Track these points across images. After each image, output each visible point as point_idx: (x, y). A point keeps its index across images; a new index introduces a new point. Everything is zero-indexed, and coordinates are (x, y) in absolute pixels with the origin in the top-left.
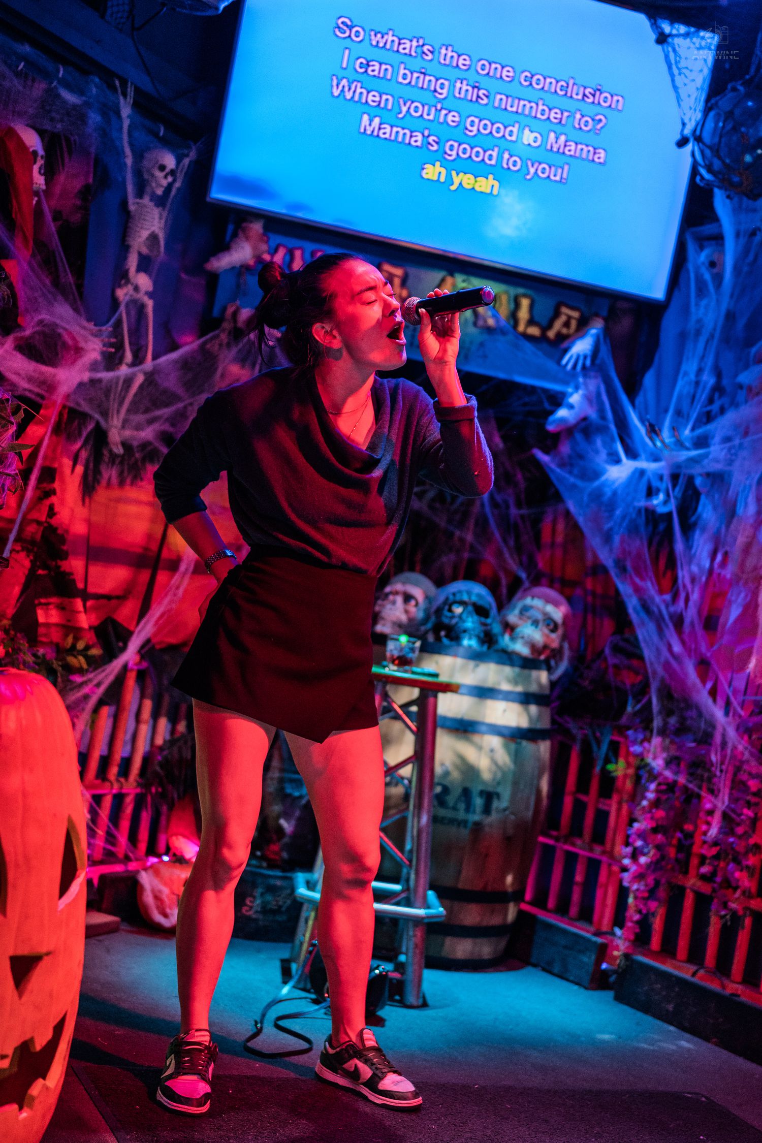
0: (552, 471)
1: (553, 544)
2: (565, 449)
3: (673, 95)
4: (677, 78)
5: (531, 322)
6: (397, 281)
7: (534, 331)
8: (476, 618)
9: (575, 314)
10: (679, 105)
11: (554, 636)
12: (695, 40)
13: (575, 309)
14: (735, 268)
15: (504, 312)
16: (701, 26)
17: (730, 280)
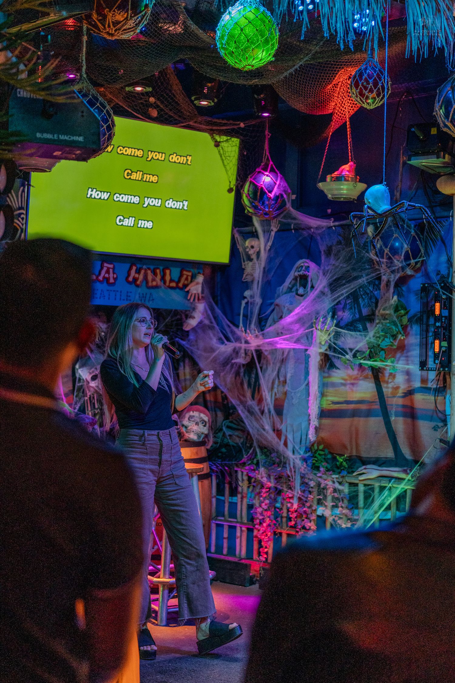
0: (189, 349)
1: (185, 380)
2: (192, 337)
3: (224, 169)
4: (225, 161)
5: (171, 281)
6: (111, 270)
7: (173, 284)
9: (190, 274)
10: (227, 173)
11: (205, 428)
12: (230, 142)
13: (189, 271)
14: (265, 250)
15: (159, 277)
16: (232, 136)
17: (264, 255)
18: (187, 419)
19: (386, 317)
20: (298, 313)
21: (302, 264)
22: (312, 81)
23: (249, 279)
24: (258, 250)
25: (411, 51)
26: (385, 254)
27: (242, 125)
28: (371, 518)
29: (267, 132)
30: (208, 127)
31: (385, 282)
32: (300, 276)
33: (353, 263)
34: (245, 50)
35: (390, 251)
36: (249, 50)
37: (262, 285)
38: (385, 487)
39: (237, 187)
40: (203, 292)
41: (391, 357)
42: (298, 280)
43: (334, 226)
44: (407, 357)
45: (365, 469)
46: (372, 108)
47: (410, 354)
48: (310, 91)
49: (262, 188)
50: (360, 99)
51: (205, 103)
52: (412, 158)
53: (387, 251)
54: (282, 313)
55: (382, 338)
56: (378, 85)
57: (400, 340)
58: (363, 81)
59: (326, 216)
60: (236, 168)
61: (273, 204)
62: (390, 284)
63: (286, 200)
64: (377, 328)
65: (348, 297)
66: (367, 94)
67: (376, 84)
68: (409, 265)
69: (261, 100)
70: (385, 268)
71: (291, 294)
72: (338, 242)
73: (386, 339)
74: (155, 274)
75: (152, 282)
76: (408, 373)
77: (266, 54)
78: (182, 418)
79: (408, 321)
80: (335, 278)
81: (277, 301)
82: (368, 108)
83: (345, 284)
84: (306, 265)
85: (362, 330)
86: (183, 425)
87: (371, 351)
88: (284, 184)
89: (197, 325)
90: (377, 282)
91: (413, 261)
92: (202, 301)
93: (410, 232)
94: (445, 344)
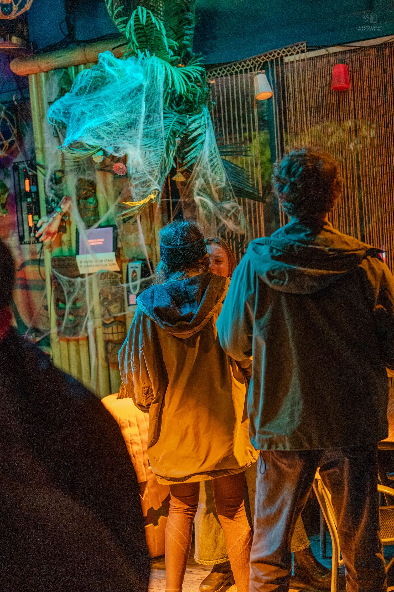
57: (2, 217)
68: (2, 147)
91: (5, 142)
94: (36, 217)
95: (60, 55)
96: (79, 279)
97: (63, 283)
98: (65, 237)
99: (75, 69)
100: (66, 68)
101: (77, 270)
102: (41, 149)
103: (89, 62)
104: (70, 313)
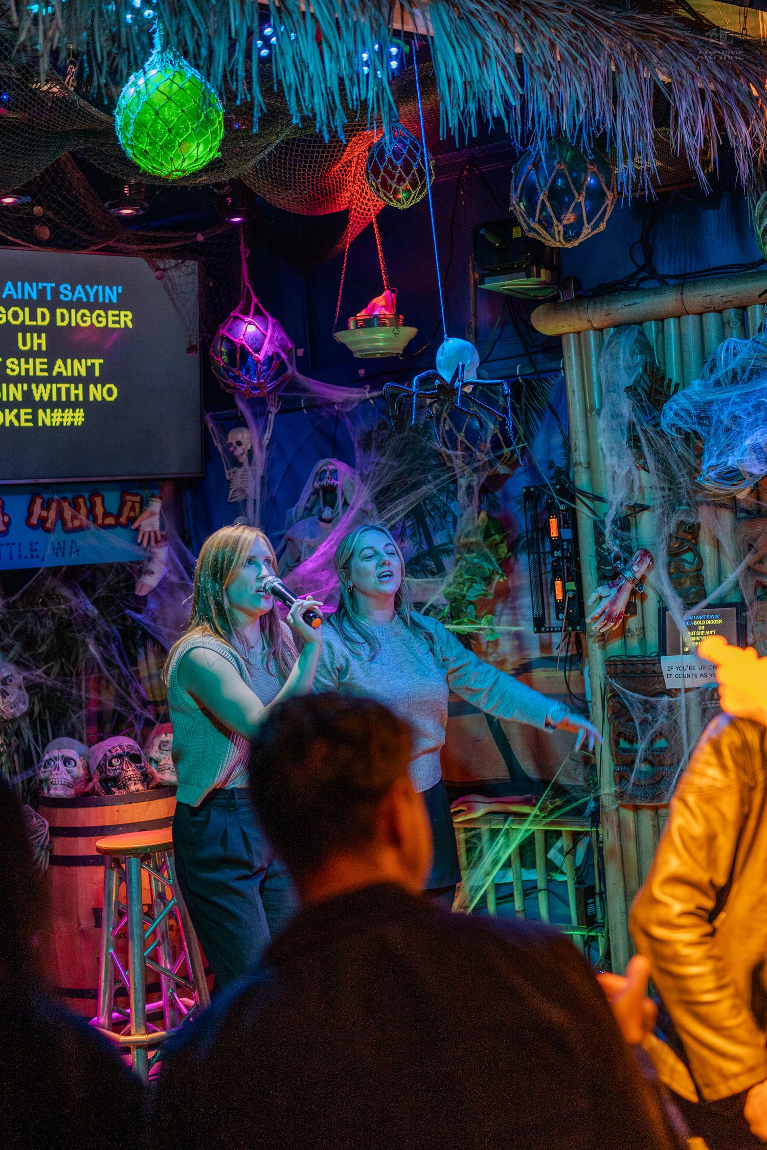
0: (149, 626)
2: (152, 605)
3: (176, 315)
4: (177, 302)
5: (106, 514)
7: (110, 521)
8: (133, 765)
9: (137, 499)
10: (183, 321)
12: (183, 269)
13: (136, 495)
14: (261, 446)
15: (83, 511)
16: (185, 258)
17: (260, 457)
18: (156, 748)
19: (472, 548)
20: (325, 553)
21: (325, 468)
22: (306, 162)
23: (239, 497)
24: (249, 447)
25: (449, 130)
26: (459, 444)
27: (200, 237)
28: (480, 884)
29: (242, 248)
30: (141, 248)
31: (463, 488)
32: (323, 487)
33: (407, 462)
34: (168, 145)
35: (466, 437)
36: (174, 147)
37: (261, 506)
38: (499, 830)
39: (202, 343)
40: (162, 527)
41: (486, 614)
42: (321, 494)
43: (372, 398)
44: (514, 608)
45: (463, 803)
46: (406, 206)
47: (518, 603)
48: (304, 178)
49: (243, 346)
50: (385, 195)
51: (129, 211)
52: (487, 279)
53: (461, 437)
54: (300, 552)
55: (468, 584)
56: (412, 168)
57: (499, 582)
58: (385, 164)
59: (357, 383)
60: (197, 311)
61: (264, 371)
62: (473, 493)
63: (286, 361)
64: (457, 568)
65: (407, 516)
66: (394, 185)
67: (407, 168)
68: (499, 457)
69: (224, 197)
70: (462, 465)
71: (310, 519)
72: (380, 425)
73: (475, 585)
74: (76, 507)
75: (72, 521)
76: (518, 636)
77: (205, 149)
78: (148, 747)
79: (509, 551)
80: (380, 487)
81: (289, 534)
82: (400, 207)
83: (397, 498)
84: (332, 467)
85: (435, 570)
86: (151, 759)
87: (452, 608)
88: (280, 335)
89: (160, 584)
90: (452, 488)
91: (506, 451)
92: (163, 544)
93: (498, 402)
94: (571, 586)
95: (632, 302)
96: (666, 699)
97: (631, 704)
98: (633, 623)
99: (656, 326)
100: (640, 323)
101: (663, 682)
102: (586, 466)
103: (688, 314)
104: (645, 760)
